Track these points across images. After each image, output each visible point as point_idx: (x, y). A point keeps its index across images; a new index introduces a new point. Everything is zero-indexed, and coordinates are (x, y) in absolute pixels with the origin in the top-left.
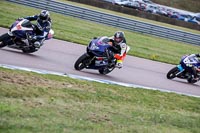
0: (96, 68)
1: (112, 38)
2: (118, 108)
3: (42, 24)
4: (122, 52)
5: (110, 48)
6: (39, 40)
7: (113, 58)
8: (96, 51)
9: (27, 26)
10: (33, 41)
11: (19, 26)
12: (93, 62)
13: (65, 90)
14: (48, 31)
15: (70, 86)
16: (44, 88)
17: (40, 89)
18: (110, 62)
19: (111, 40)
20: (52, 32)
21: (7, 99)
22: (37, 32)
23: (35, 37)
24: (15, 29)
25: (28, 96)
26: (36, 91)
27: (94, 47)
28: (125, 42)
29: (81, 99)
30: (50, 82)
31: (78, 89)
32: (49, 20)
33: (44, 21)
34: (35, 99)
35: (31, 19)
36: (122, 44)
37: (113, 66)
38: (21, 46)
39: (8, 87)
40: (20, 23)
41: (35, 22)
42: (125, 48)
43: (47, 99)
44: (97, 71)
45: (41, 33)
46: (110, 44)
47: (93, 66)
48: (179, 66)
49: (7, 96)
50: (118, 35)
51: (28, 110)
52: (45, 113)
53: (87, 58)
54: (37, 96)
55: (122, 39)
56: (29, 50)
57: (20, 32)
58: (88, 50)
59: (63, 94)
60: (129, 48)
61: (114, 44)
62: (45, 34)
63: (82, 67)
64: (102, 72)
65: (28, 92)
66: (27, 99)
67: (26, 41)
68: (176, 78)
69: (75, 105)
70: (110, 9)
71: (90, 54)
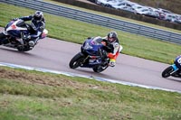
0: (90, 66)
1: (105, 38)
2: (140, 108)
3: (36, 24)
4: (115, 51)
5: (103, 48)
6: (33, 39)
7: (106, 57)
8: (90, 50)
9: (21, 26)
10: (28, 40)
11: (14, 26)
12: (87, 61)
13: (91, 91)
14: (41, 30)
15: (96, 87)
16: (73, 89)
17: (68, 90)
18: (103, 61)
19: (104, 40)
20: (45, 31)
21: (39, 99)
22: (32, 31)
23: (29, 37)
24: (10, 28)
25: (58, 97)
26: (65, 92)
27: (88, 47)
28: (117, 41)
29: (106, 100)
30: (78, 84)
31: (103, 90)
32: (43, 20)
33: (38, 21)
34: (64, 99)
35: (25, 19)
36: (115, 44)
37: (107, 65)
38: (16, 44)
39: (40, 88)
40: (15, 23)
41: (30, 22)
42: (118, 47)
43: (75, 99)
44: (91, 70)
45: (35, 33)
46: (104, 43)
47: (87, 65)
48: (173, 66)
49: (40, 96)
50: (111, 35)
51: (57, 109)
52: (73, 112)
53: (82, 57)
54: (66, 97)
55: (115, 39)
56: (24, 49)
57: (15, 31)
58: (82, 49)
59: (90, 95)
60: (121, 48)
61: (107, 44)
62: (39, 33)
63: (76, 66)
64: (96, 70)
65: (58, 92)
66: (57, 99)
67: (21, 40)
68: (171, 77)
69: (100, 105)
70: (132, 18)
71: (85, 53)
